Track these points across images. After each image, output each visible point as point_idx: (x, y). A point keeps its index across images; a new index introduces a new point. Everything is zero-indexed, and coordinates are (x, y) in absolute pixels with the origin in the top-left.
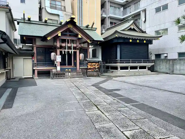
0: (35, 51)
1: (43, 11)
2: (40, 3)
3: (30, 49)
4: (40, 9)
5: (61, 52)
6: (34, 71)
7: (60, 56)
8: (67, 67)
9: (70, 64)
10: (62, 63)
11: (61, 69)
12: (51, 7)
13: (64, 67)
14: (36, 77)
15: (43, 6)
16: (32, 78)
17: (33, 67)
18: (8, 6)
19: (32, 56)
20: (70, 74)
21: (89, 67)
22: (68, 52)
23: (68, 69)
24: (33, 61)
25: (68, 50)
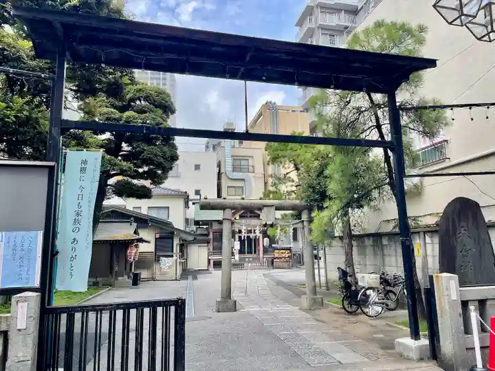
0: (211, 236)
1: (223, 176)
2: (219, 166)
3: (206, 232)
4: (219, 174)
5: (240, 237)
6: (209, 260)
7: (239, 242)
8: (247, 255)
9: (250, 252)
10: (241, 252)
11: (240, 259)
12: (233, 171)
13: (243, 256)
14: (211, 268)
15: (222, 171)
16: (207, 270)
17: (208, 257)
18: (186, 192)
19: (208, 243)
20: (250, 264)
21: (276, 255)
22: (248, 237)
23: (249, 258)
24: (209, 249)
25: (249, 235)
